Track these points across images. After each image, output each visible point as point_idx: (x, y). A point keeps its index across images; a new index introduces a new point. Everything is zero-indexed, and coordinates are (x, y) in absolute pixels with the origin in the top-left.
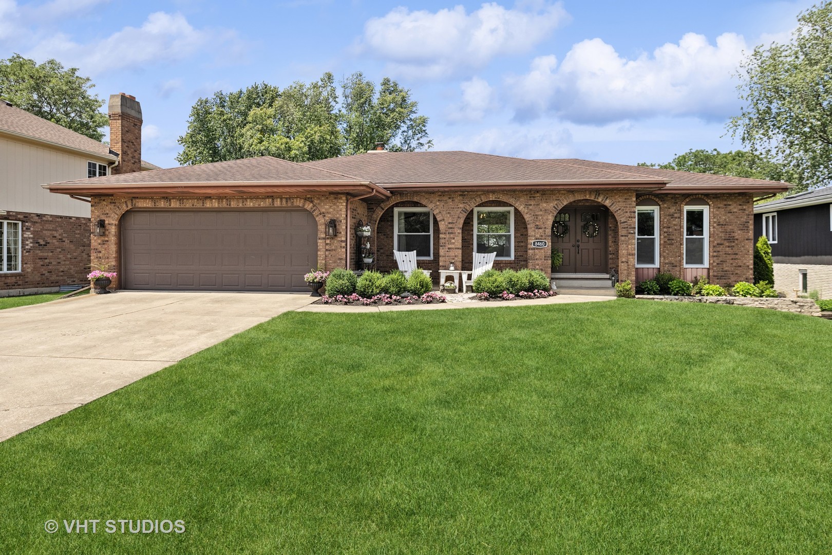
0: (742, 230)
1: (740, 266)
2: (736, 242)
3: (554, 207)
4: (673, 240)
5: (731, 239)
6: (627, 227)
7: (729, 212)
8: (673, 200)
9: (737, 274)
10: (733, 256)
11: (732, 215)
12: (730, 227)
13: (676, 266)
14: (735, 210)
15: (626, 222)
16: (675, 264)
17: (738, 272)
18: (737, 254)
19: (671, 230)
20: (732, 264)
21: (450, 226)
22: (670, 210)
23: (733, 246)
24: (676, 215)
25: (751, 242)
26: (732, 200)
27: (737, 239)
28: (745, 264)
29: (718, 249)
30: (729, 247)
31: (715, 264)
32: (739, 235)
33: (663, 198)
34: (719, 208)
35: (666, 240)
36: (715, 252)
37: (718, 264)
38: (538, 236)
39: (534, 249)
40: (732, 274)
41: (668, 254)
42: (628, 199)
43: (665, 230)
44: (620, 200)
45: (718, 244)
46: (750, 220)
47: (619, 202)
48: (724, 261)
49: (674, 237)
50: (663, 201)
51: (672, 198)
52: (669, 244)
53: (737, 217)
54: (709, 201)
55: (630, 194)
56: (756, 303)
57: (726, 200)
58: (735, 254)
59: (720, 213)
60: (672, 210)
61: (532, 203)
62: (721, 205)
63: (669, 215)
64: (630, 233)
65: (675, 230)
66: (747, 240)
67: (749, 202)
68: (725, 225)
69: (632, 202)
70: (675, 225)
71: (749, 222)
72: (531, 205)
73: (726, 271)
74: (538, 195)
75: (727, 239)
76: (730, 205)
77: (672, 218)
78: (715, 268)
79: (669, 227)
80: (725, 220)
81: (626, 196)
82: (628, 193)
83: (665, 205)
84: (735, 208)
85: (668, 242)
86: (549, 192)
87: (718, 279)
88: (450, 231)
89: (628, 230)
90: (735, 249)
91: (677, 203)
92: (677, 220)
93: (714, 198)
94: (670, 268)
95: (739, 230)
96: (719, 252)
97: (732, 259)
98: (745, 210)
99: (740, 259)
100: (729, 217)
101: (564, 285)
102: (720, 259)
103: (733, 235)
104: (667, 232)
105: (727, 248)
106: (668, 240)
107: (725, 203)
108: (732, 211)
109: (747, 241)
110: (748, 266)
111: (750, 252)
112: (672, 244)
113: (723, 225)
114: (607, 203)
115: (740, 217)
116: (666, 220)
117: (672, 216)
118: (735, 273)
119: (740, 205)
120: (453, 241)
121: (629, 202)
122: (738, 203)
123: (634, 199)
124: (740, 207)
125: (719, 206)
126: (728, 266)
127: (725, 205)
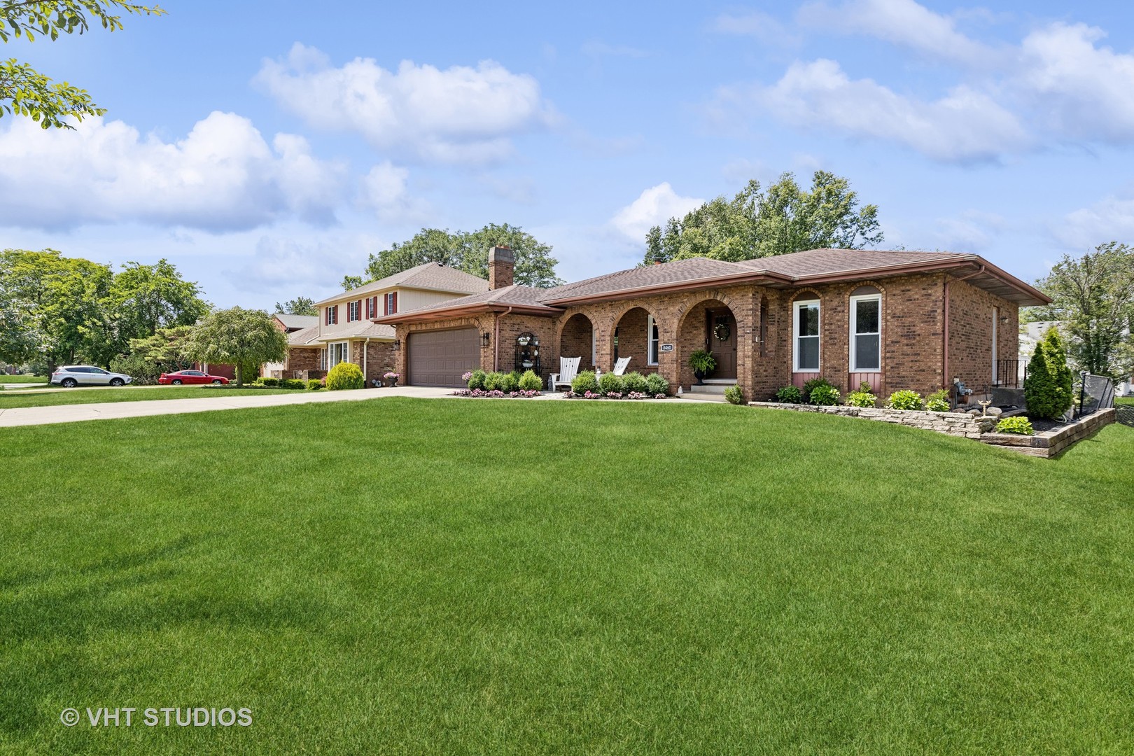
0: (926, 322)
1: (924, 371)
2: (918, 338)
3: (679, 310)
4: (835, 339)
5: (910, 335)
6: (744, 327)
7: (908, 300)
8: (836, 291)
9: (918, 380)
10: (912, 358)
11: (913, 303)
12: (910, 319)
13: (839, 371)
14: (916, 297)
15: (743, 321)
16: (838, 368)
17: (920, 378)
18: (919, 354)
19: (833, 327)
20: (911, 367)
21: (603, 334)
22: (833, 303)
23: (914, 344)
24: (839, 309)
25: (939, 338)
26: (912, 284)
27: (919, 335)
28: (930, 367)
29: (893, 349)
30: (907, 345)
31: (888, 368)
32: (921, 328)
33: (824, 289)
34: (894, 295)
35: (827, 339)
36: (888, 352)
37: (892, 368)
38: (666, 340)
39: (663, 353)
40: (912, 381)
41: (829, 356)
42: (745, 295)
43: (827, 327)
44: (737, 297)
45: (892, 342)
46: (938, 308)
47: (736, 299)
48: (901, 364)
49: (837, 336)
50: (824, 292)
51: (835, 288)
52: (831, 344)
53: (919, 306)
54: (880, 287)
55: (746, 290)
56: (888, 416)
57: (903, 284)
58: (915, 354)
59: (896, 302)
60: (835, 303)
61: (662, 308)
62: (897, 292)
63: (831, 310)
64: (746, 333)
65: (839, 327)
66: (933, 335)
67: (936, 284)
68: (903, 317)
69: (748, 298)
70: (838, 321)
71: (936, 311)
72: (661, 310)
73: (904, 377)
74: (666, 299)
75: (905, 336)
76: (909, 290)
77: (834, 312)
78: (889, 373)
79: (832, 324)
80: (902, 310)
81: (742, 293)
82: (744, 289)
83: (827, 298)
84: (916, 293)
85: (830, 341)
86: (675, 295)
87: (892, 387)
88: (602, 338)
89: (744, 330)
90: (916, 348)
91: (841, 294)
92: (840, 314)
93: (887, 283)
94: (832, 373)
95: (922, 322)
96: (893, 352)
97: (912, 361)
98: (930, 295)
99: (923, 361)
100: (908, 307)
101: (713, 391)
102: (896, 361)
103: (913, 329)
104: (828, 330)
105: (905, 347)
106: (830, 339)
107: (903, 288)
108: (912, 298)
109: (933, 337)
110: (935, 370)
111: (938, 351)
112: (835, 344)
113: (899, 317)
114: (725, 301)
115: (923, 304)
116: (827, 316)
117: (834, 310)
118: (915, 380)
119: (924, 289)
120: (605, 347)
121: (745, 299)
122: (921, 286)
123: (751, 295)
124: (923, 292)
125: (894, 292)
126: (906, 371)
127: (903, 291)
